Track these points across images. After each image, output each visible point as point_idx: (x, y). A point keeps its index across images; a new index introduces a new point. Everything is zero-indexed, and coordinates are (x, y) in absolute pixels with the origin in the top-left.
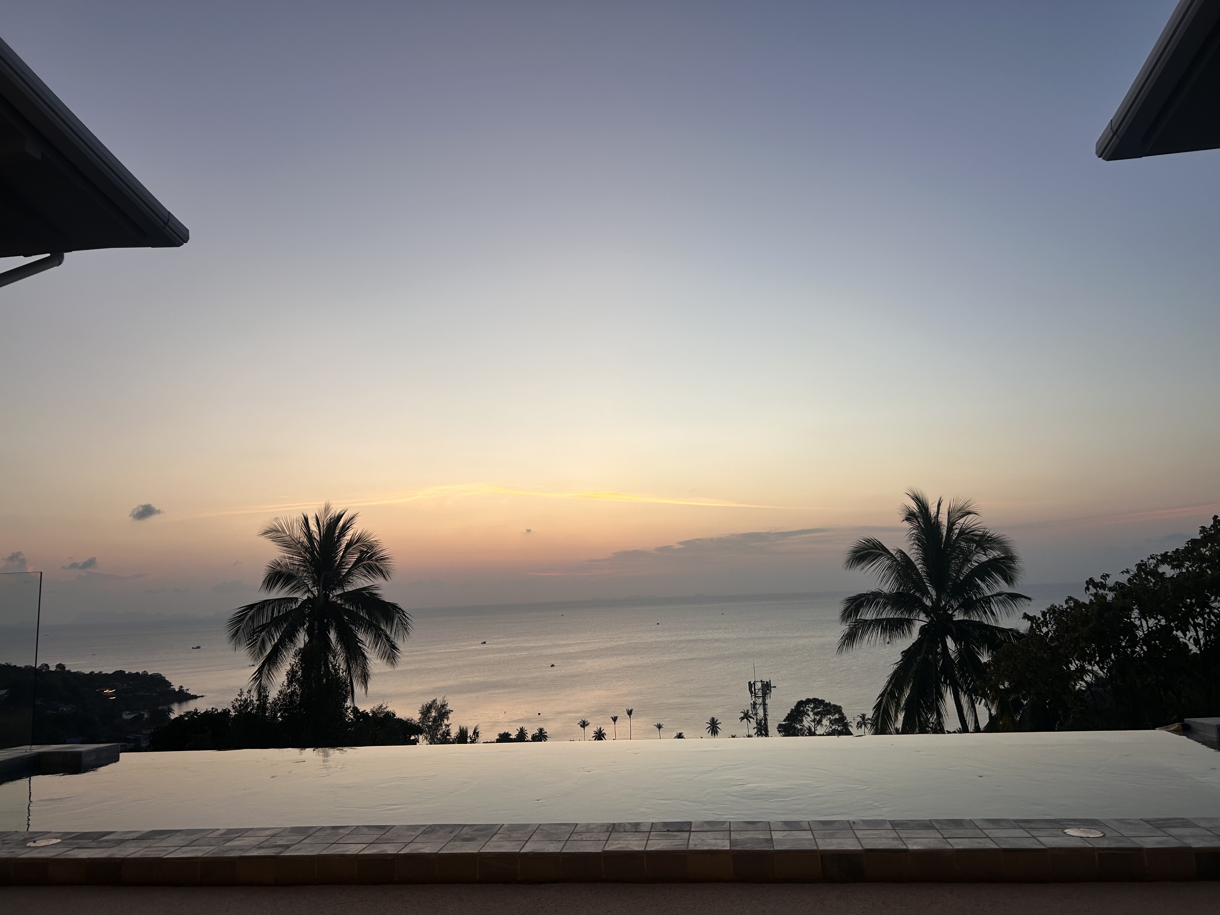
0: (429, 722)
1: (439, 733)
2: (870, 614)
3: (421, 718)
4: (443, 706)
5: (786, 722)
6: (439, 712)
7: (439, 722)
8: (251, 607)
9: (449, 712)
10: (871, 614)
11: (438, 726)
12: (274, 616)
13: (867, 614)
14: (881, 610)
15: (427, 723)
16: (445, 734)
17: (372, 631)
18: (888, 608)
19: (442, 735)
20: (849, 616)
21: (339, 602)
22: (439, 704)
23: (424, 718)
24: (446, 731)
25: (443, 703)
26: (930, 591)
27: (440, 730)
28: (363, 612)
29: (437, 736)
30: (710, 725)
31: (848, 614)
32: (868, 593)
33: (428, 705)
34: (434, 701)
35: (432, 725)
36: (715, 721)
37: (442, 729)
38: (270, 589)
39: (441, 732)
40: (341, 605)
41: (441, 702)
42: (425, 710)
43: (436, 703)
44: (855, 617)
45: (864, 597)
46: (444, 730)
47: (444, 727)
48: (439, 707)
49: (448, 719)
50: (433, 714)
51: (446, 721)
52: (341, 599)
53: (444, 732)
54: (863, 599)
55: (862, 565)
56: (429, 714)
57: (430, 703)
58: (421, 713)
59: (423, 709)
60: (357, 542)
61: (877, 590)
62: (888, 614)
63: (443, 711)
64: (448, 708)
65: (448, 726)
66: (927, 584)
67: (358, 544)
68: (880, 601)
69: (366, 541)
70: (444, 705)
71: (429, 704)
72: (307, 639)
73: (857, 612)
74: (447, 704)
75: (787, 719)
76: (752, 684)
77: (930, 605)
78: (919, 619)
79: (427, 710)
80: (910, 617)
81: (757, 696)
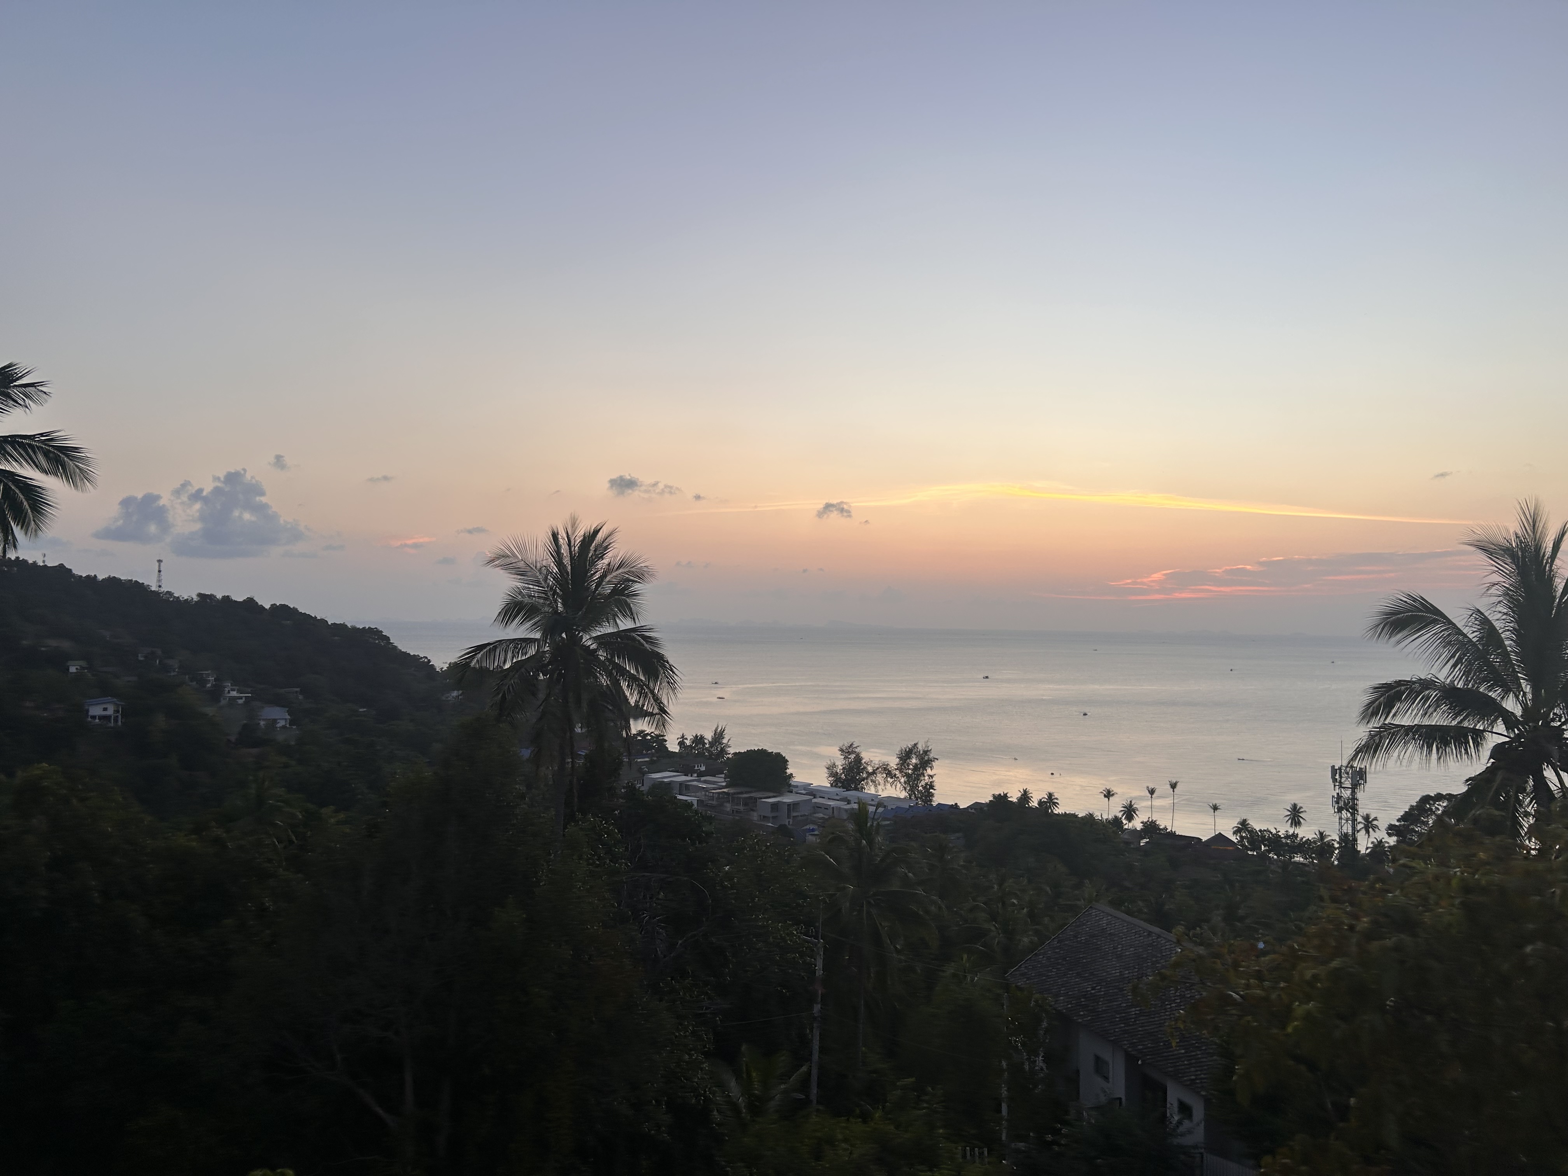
0: (909, 769)
1: (920, 785)
2: (1411, 713)
3: (899, 764)
4: (926, 752)
5: (1400, 822)
6: (921, 759)
7: (921, 771)
8: (480, 648)
9: (934, 761)
10: (1414, 714)
11: (919, 776)
13: (1406, 713)
14: (1431, 710)
15: (906, 770)
16: (928, 787)
18: (1444, 707)
19: (924, 788)
20: (1375, 713)
21: (594, 646)
22: (921, 749)
23: (902, 764)
24: (929, 783)
25: (926, 749)
26: (1523, 686)
27: (922, 780)
29: (919, 787)
30: (1290, 813)
31: (1373, 709)
32: (1414, 680)
33: (908, 750)
34: (915, 745)
35: (912, 774)
36: (1298, 808)
37: (924, 779)
38: (506, 624)
39: (923, 783)
40: (594, 651)
41: (924, 746)
42: (904, 755)
43: (918, 748)
44: (1383, 717)
45: (1404, 685)
46: (927, 781)
47: (927, 778)
48: (921, 752)
49: (932, 768)
50: (914, 761)
51: (929, 770)
52: (596, 644)
53: (926, 784)
54: (1403, 688)
55: (1400, 636)
56: (908, 760)
57: (910, 746)
58: (899, 758)
59: (901, 753)
60: (618, 568)
61: (1429, 676)
62: (1439, 718)
63: (926, 758)
64: (932, 755)
65: (931, 776)
66: (1519, 675)
67: (620, 571)
68: (1432, 695)
69: (634, 567)
70: (928, 751)
71: (909, 748)
73: (1389, 706)
74: (931, 750)
75: (1403, 818)
76: (1337, 769)
77: (1518, 711)
78: (1494, 731)
79: (906, 756)
80: (1480, 727)
81: (1343, 786)
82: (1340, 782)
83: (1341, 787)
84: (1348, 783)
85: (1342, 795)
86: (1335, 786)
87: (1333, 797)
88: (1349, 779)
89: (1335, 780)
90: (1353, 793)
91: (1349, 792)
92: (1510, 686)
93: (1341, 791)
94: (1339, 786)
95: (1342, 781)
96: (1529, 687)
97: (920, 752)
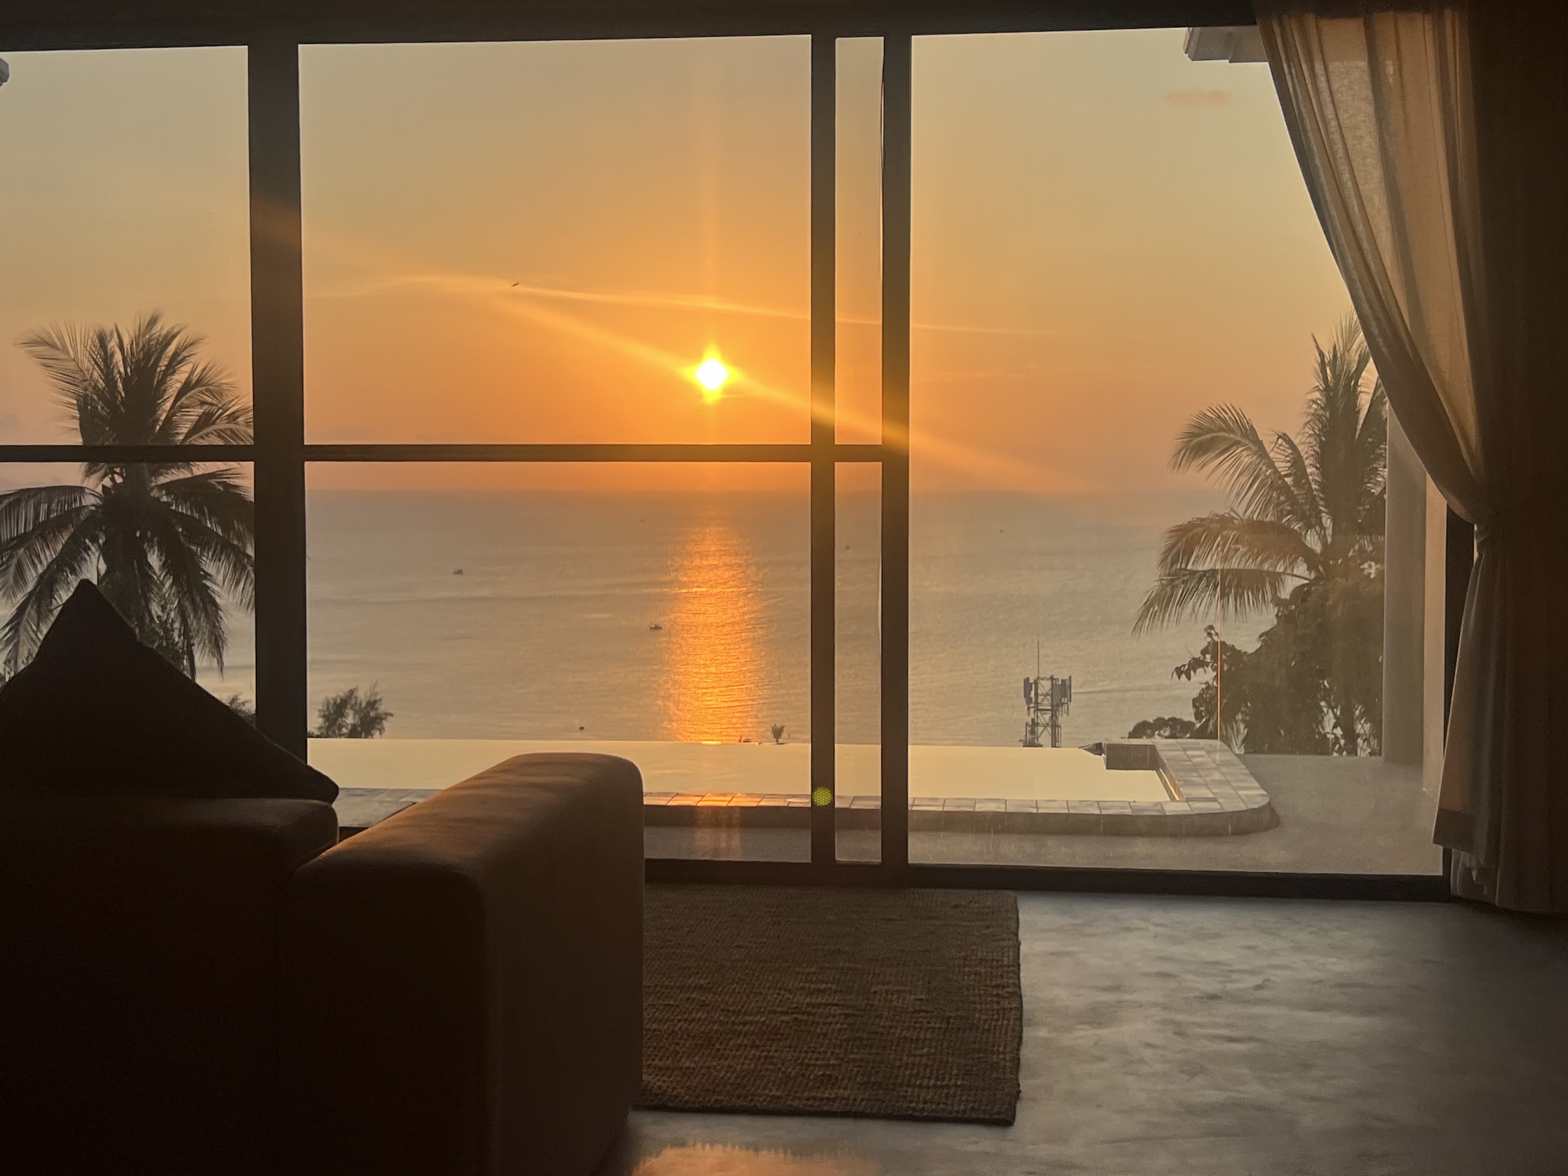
4: (372, 704)
6: (363, 715)
9: (386, 717)
12: (40, 520)
14: (1230, 553)
17: (228, 557)
18: (1245, 547)
21: (164, 499)
22: (363, 699)
25: (373, 699)
26: (1324, 520)
28: (211, 523)
31: (1170, 557)
32: (1213, 520)
33: (339, 701)
34: (352, 692)
40: (169, 504)
41: (368, 694)
42: (332, 711)
43: (356, 698)
44: (1181, 565)
45: (1202, 525)
48: (364, 705)
49: (381, 730)
50: (350, 720)
52: (167, 495)
55: (1201, 461)
56: (341, 719)
57: (343, 695)
58: (323, 716)
59: (327, 709)
60: (198, 386)
62: (1240, 560)
63: (372, 714)
64: (382, 708)
66: (1321, 508)
67: (200, 390)
68: (1231, 534)
69: (210, 385)
70: (375, 702)
71: (341, 699)
72: (103, 567)
74: (381, 699)
76: (1032, 684)
77: (1318, 549)
78: (1295, 573)
79: (336, 712)
80: (1280, 568)
81: (1040, 707)
82: (1037, 703)
83: (1037, 710)
84: (1046, 704)
85: (1039, 721)
86: (1028, 709)
87: (1027, 724)
88: (1048, 697)
89: (1029, 701)
90: (1054, 716)
91: (1047, 716)
92: (1311, 521)
93: (1037, 717)
94: (1034, 707)
95: (1039, 701)
96: (1329, 521)
97: (360, 705)
